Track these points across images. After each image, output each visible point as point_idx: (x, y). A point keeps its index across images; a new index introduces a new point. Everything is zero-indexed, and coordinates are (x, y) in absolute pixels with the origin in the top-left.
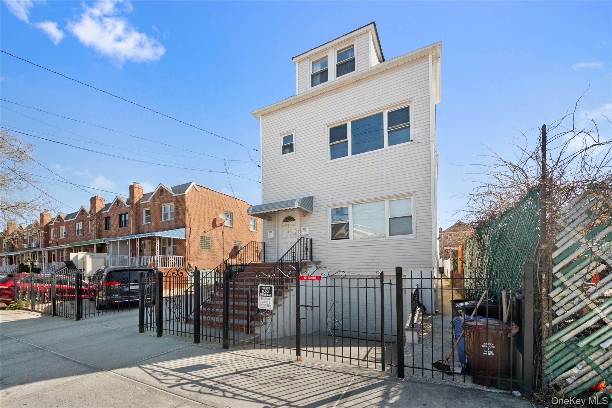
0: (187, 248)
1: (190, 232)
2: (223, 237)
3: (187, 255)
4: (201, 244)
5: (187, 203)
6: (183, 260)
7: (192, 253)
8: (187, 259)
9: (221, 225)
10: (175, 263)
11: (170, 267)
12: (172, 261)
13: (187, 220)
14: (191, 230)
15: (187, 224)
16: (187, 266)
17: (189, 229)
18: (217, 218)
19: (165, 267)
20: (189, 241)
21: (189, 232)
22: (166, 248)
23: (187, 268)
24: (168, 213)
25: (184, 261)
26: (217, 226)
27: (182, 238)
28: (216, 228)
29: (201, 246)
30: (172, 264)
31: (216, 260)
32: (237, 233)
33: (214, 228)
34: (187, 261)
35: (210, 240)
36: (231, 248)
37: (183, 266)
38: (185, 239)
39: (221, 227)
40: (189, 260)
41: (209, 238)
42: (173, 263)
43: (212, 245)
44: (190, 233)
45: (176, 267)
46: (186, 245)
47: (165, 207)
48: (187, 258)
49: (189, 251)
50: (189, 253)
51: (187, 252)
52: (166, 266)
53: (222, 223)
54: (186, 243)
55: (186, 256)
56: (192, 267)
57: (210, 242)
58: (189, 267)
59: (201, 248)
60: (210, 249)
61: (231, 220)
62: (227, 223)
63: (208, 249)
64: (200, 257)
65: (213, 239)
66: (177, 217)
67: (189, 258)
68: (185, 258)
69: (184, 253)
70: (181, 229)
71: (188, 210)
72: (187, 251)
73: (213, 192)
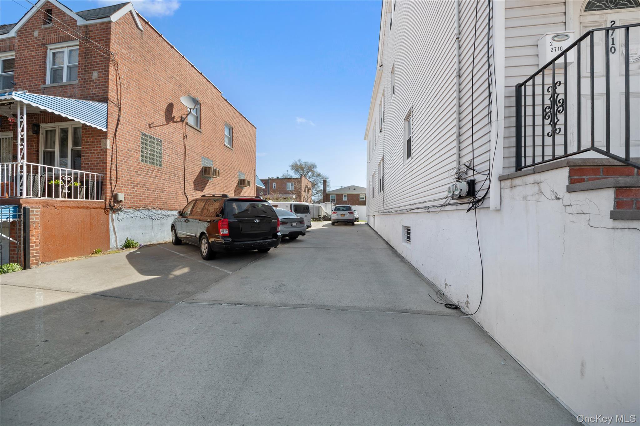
0: (109, 153)
1: (119, 116)
2: (185, 145)
3: (108, 170)
4: (142, 152)
5: (115, 47)
6: (98, 183)
7: (123, 168)
8: (108, 181)
9: (182, 120)
10: (76, 188)
11: (60, 199)
12: (69, 182)
13: (112, 86)
14: (122, 113)
15: (112, 95)
16: (108, 198)
17: (116, 109)
18: (174, 104)
19: (46, 198)
20: (115, 137)
21: (116, 116)
22: (54, 152)
23: (110, 205)
24: (62, 69)
25: (101, 186)
26: (175, 120)
27: (99, 128)
28: (172, 125)
29: (142, 156)
30: (66, 191)
31: (171, 190)
32: (206, 145)
33: (168, 123)
34: (108, 185)
35: (161, 145)
36: (198, 170)
37: (97, 198)
38: (104, 130)
39: (181, 123)
40: (114, 184)
41: (158, 142)
42: (70, 188)
43: (165, 158)
44: (118, 120)
45: (79, 199)
46: (109, 147)
47: (54, 54)
48: (108, 178)
49: (114, 162)
50: (114, 167)
51: (109, 165)
52: (50, 195)
53: (184, 116)
54: (108, 141)
55: (108, 173)
56: (121, 201)
57: (160, 150)
58: (114, 202)
59: (142, 161)
60: (160, 165)
61: (197, 117)
62: (191, 120)
63: (157, 165)
64: (139, 179)
65: (166, 144)
66: (87, 76)
67: (114, 178)
68: (104, 179)
69: (101, 166)
70: (96, 104)
71: (116, 64)
72: (109, 162)
73: (169, 47)
